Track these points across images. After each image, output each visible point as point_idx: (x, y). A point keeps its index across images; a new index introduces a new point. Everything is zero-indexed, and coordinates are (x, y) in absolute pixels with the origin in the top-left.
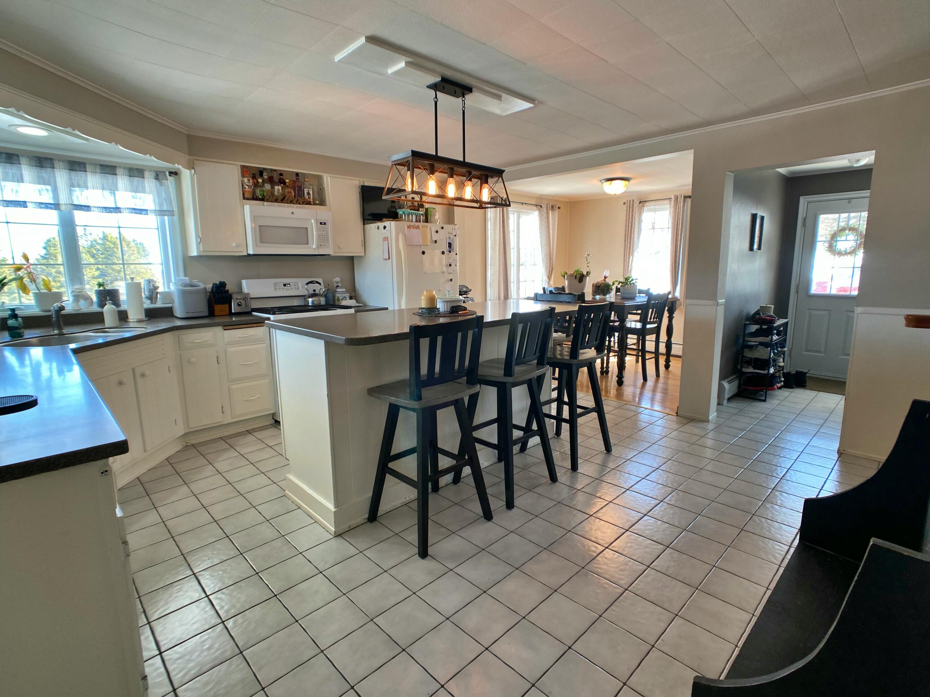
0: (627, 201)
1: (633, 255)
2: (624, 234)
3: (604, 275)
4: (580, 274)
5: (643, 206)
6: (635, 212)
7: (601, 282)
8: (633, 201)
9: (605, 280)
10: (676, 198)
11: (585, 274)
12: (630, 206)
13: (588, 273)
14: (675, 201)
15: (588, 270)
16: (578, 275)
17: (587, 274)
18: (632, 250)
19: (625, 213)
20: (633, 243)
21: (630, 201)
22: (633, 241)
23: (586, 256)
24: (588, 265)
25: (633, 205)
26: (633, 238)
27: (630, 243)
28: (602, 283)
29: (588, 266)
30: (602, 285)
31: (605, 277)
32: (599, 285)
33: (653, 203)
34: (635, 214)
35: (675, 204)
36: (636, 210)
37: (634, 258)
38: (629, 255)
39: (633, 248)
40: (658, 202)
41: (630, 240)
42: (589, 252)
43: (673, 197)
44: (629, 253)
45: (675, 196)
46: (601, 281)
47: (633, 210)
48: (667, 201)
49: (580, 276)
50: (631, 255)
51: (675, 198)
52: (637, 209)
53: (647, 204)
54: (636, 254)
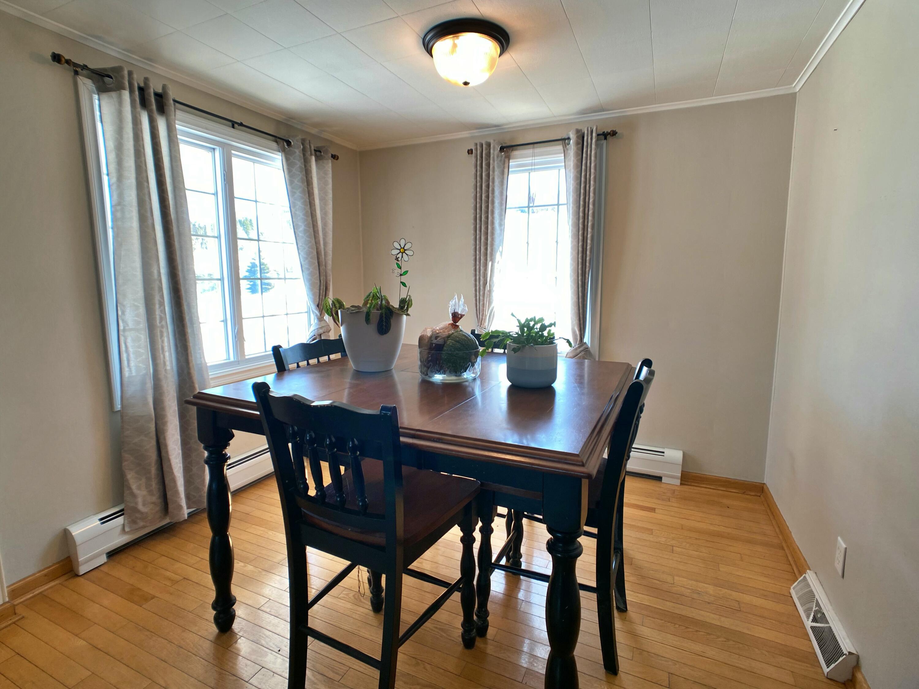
0: (476, 144)
1: (492, 260)
2: (472, 216)
3: (450, 311)
4: (381, 307)
5: (508, 158)
6: (494, 168)
7: (446, 333)
8: (489, 145)
9: (454, 325)
10: (581, 137)
11: (395, 304)
12: (482, 157)
13: (405, 304)
14: (577, 143)
15: (404, 296)
16: (374, 311)
17: (401, 307)
18: (492, 250)
19: (474, 171)
20: (493, 234)
21: (482, 145)
22: (493, 229)
23: (395, 252)
24: (404, 279)
25: (488, 155)
26: (493, 223)
27: (487, 234)
28: (449, 336)
29: (404, 284)
30: (449, 342)
31: (456, 317)
32: (440, 341)
33: (528, 151)
34: (494, 172)
35: (578, 149)
36: (495, 164)
37: (496, 265)
38: (486, 260)
39: (492, 245)
40: (539, 150)
41: (487, 228)
42: (402, 243)
43: (572, 136)
44: (486, 254)
45: (578, 131)
46: (445, 328)
47: (488, 165)
48: (559, 147)
49: (381, 316)
50: (488, 259)
51: (578, 137)
52: (496, 162)
53: (516, 153)
54: (498, 256)
